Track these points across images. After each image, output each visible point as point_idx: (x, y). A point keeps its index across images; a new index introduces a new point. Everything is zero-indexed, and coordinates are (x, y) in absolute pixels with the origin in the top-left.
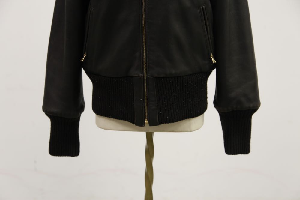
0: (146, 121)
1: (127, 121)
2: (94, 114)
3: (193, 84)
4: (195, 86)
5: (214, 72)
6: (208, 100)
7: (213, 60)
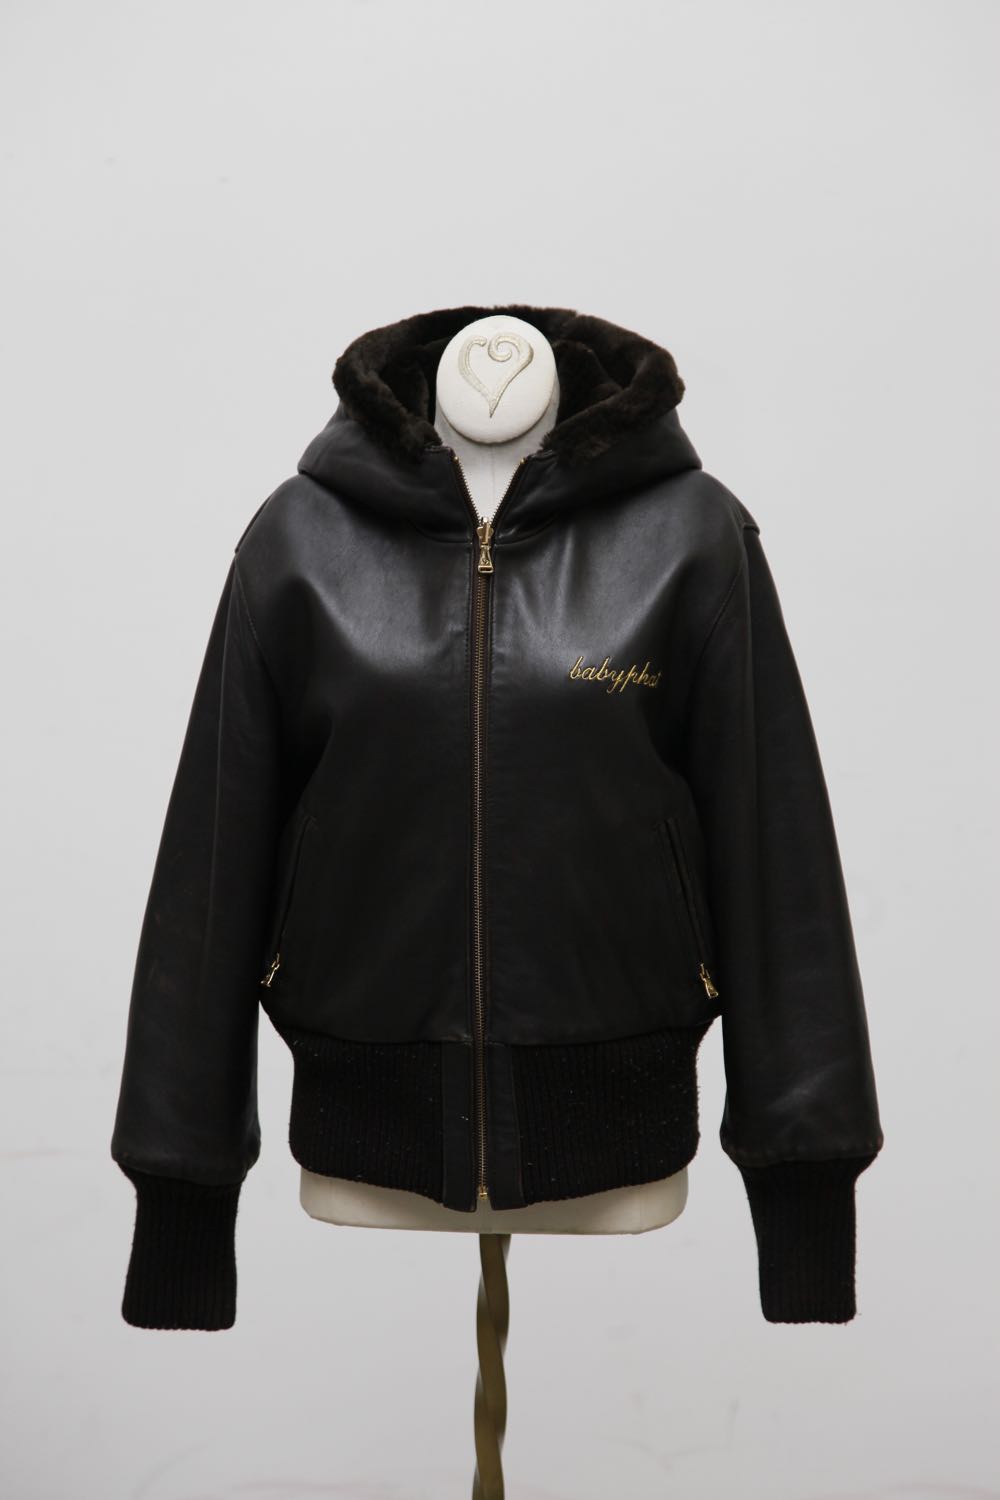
0: (483, 1194)
1: (418, 1192)
2: (296, 1168)
3: (639, 1069)
4: (647, 1074)
5: (717, 1026)
7: (707, 987)
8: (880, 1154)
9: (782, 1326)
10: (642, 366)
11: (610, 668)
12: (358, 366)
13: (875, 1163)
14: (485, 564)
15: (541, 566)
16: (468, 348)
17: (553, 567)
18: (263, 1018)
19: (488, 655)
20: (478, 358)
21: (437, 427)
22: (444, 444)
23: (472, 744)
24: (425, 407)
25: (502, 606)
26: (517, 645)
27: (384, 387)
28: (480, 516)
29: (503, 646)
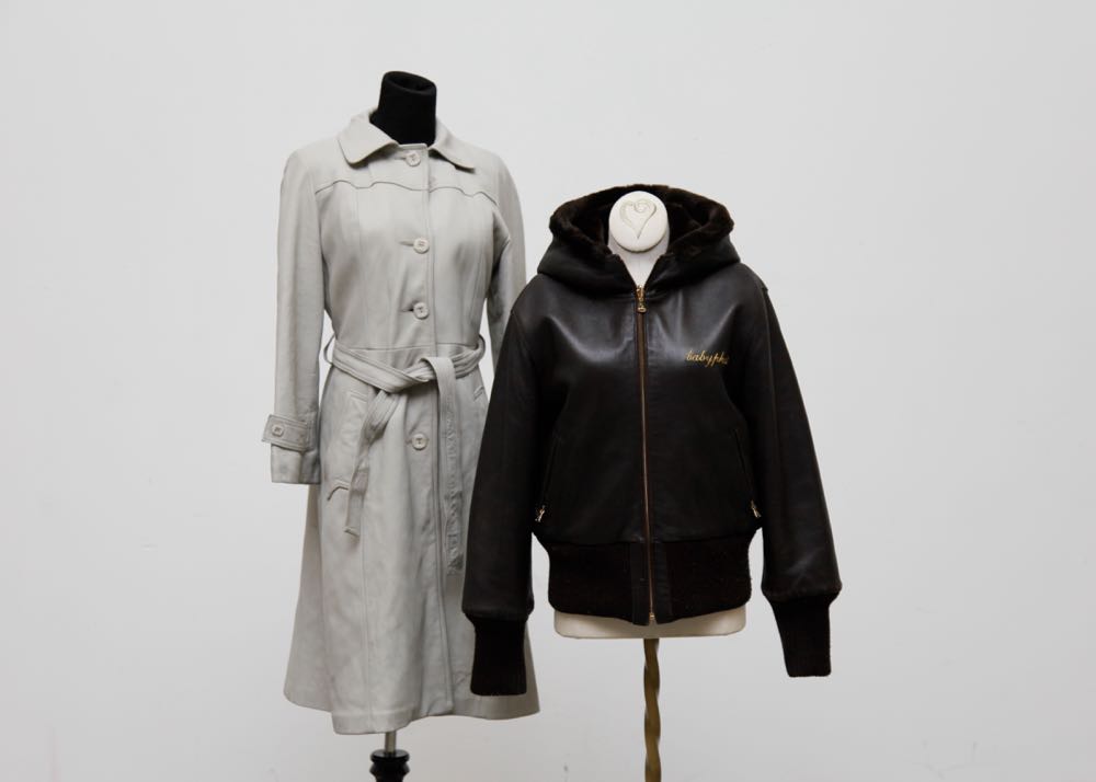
0: (652, 616)
2: (552, 610)
5: (759, 533)
6: (752, 582)
7: (755, 512)
8: (841, 592)
9: (798, 679)
10: (713, 213)
11: (705, 355)
12: (561, 220)
13: (839, 597)
14: (642, 308)
15: (668, 307)
16: (624, 206)
17: (674, 307)
18: (534, 538)
19: (645, 350)
20: (629, 211)
21: (610, 246)
22: (614, 253)
23: (640, 395)
24: (602, 237)
25: (651, 329)
26: (660, 346)
27: (576, 229)
28: (637, 284)
29: (652, 346)
